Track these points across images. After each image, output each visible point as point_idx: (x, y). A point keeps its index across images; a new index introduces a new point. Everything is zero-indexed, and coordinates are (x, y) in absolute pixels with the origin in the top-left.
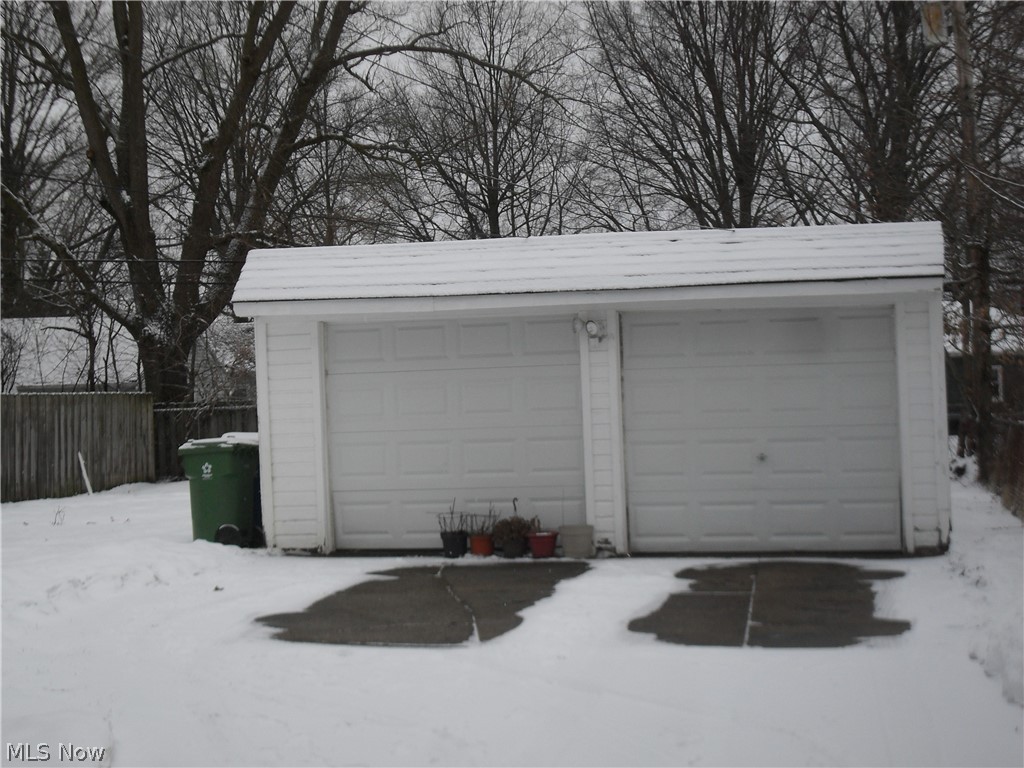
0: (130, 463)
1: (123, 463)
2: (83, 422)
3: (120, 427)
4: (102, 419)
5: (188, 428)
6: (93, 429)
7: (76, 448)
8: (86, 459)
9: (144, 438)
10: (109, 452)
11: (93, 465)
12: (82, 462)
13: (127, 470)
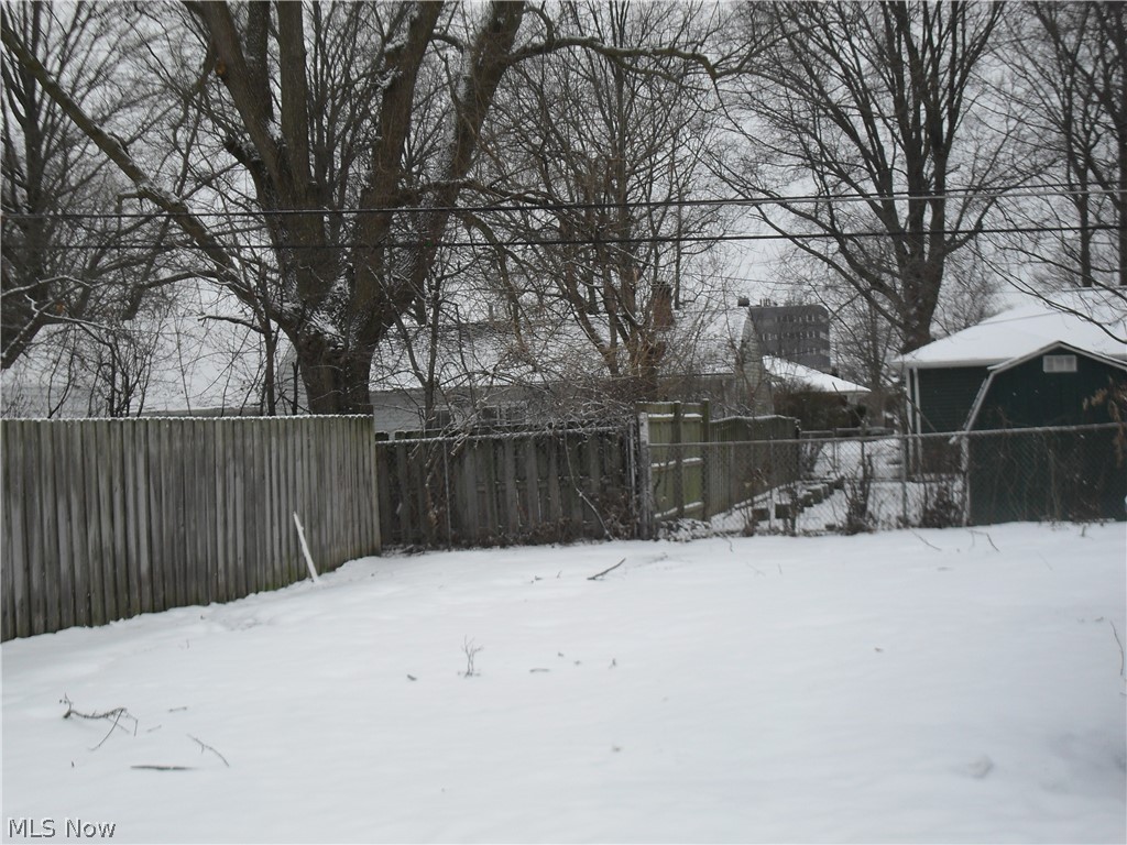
0: (353, 526)
1: (346, 527)
2: (299, 464)
3: (340, 468)
4: (320, 459)
5: (429, 470)
6: (309, 473)
7: (291, 507)
8: (303, 524)
9: (368, 485)
10: (329, 510)
11: (311, 531)
12: (300, 529)
13: (349, 539)
